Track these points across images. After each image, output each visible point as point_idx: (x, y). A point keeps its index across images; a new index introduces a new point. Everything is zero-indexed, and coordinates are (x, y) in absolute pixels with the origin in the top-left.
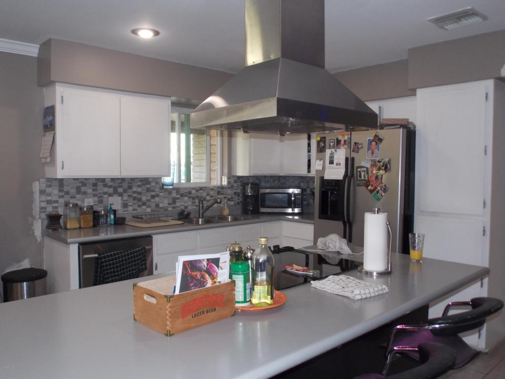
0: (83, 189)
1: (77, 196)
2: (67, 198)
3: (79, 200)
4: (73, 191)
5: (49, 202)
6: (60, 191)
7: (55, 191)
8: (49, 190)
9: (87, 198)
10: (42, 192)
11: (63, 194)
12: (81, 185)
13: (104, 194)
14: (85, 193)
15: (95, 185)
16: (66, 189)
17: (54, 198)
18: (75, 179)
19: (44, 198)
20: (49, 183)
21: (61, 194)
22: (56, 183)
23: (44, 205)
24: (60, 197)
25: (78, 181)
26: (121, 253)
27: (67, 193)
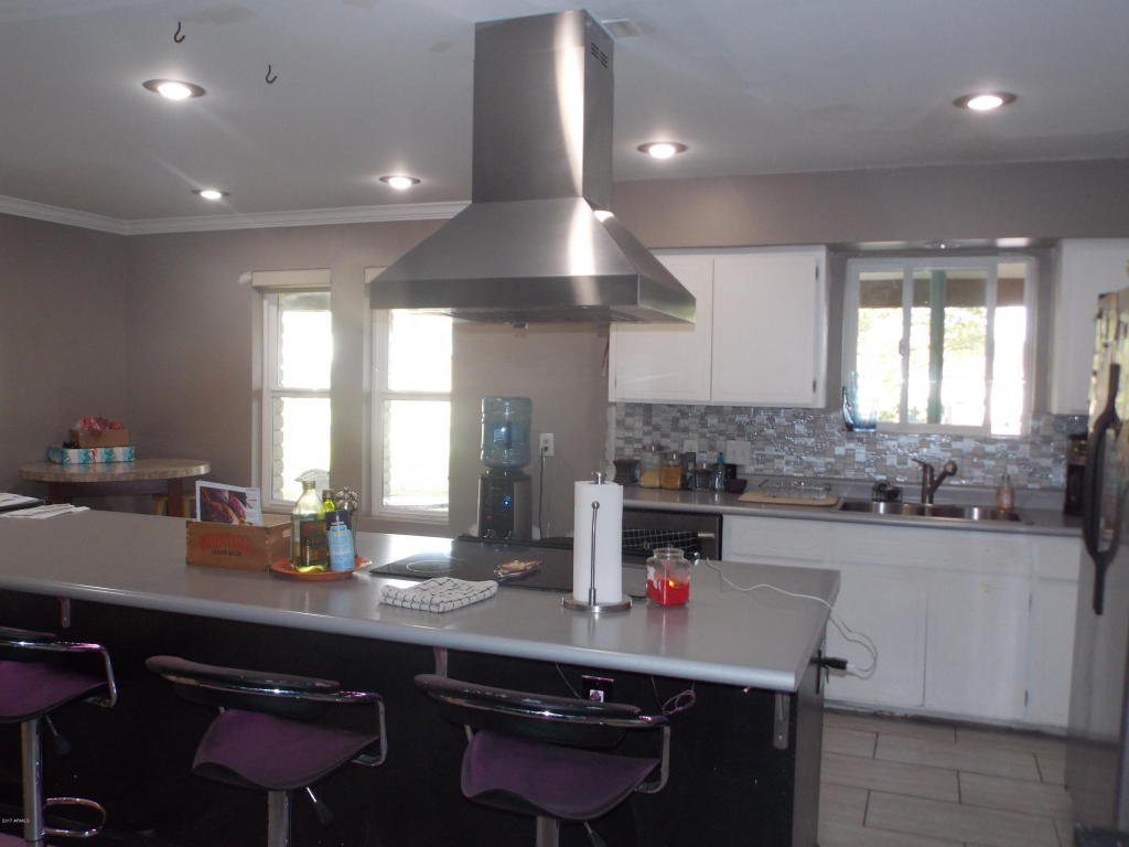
0: (683, 423)
1: (673, 434)
2: (656, 436)
3: (674, 441)
4: (666, 426)
5: (628, 440)
6: (647, 423)
7: (639, 424)
8: (629, 421)
9: (688, 439)
10: (620, 423)
11: (650, 428)
12: (679, 414)
13: (720, 435)
14: (686, 430)
15: (702, 417)
16: (655, 420)
17: (638, 435)
18: (670, 406)
19: (622, 433)
20: (630, 411)
21: (647, 428)
22: (639, 411)
23: (621, 443)
24: (645, 434)
25: (676, 409)
26: (647, 533)
27: (657, 428)
